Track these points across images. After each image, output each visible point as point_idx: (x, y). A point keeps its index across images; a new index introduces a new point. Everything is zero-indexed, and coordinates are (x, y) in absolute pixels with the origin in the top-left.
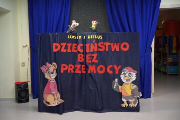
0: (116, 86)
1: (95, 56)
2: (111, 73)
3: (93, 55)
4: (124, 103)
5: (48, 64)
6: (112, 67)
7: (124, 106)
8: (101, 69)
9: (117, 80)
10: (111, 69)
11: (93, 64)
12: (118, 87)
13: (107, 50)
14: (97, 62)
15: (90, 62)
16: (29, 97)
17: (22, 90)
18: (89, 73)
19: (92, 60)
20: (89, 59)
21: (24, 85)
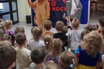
0: (64, 16)
1: (55, 2)
2: (62, 10)
3: (54, 2)
6: (62, 7)
8: (58, 9)
9: (65, 14)
10: (62, 9)
11: (54, 6)
13: (60, 0)
14: (55, 5)
15: (53, 5)
16: (31, 21)
17: (28, 18)
18: (52, 10)
19: (53, 4)
20: (52, 4)
21: (29, 16)
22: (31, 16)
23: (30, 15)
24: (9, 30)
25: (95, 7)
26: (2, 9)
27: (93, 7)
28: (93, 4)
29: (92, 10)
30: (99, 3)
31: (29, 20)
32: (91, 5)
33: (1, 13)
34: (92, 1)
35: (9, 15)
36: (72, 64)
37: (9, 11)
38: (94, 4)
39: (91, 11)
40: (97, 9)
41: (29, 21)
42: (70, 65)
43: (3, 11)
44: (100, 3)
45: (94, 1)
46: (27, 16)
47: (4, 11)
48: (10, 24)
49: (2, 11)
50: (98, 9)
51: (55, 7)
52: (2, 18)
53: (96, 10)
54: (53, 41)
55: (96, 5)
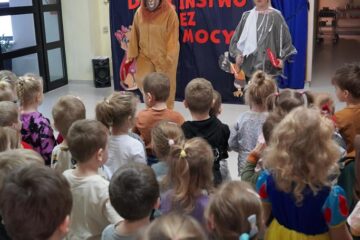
0: (224, 62)
1: (192, 14)
2: (217, 41)
3: (189, 14)
4: (236, 90)
5: (123, 27)
6: (218, 32)
7: (236, 94)
8: (202, 36)
9: (226, 54)
10: (217, 36)
11: (190, 27)
12: (228, 65)
13: (211, 6)
14: (194, 24)
15: (185, 24)
16: (110, 79)
17: (99, 67)
18: (184, 41)
19: (187, 21)
20: (183, 19)
21: (103, 61)
22: (111, 62)
23: (105, 58)
24: (30, 111)
25: (330, 29)
26: (11, 38)
27: (323, 29)
28: (323, 19)
29: (322, 40)
30: (344, 18)
31: (102, 75)
32: (318, 24)
33: (8, 51)
34: (321, 8)
35: (34, 57)
36: (248, 232)
37: (35, 44)
38: (329, 21)
39: (318, 42)
40: (337, 36)
41: (102, 77)
42: (241, 233)
43: (15, 44)
44: (347, 15)
45: (326, 9)
46: (95, 63)
47: (18, 44)
48: (35, 88)
49: (12, 45)
50: (340, 36)
51: (194, 29)
52: (10, 68)
53: (336, 40)
54: (183, 153)
55: (334, 24)
